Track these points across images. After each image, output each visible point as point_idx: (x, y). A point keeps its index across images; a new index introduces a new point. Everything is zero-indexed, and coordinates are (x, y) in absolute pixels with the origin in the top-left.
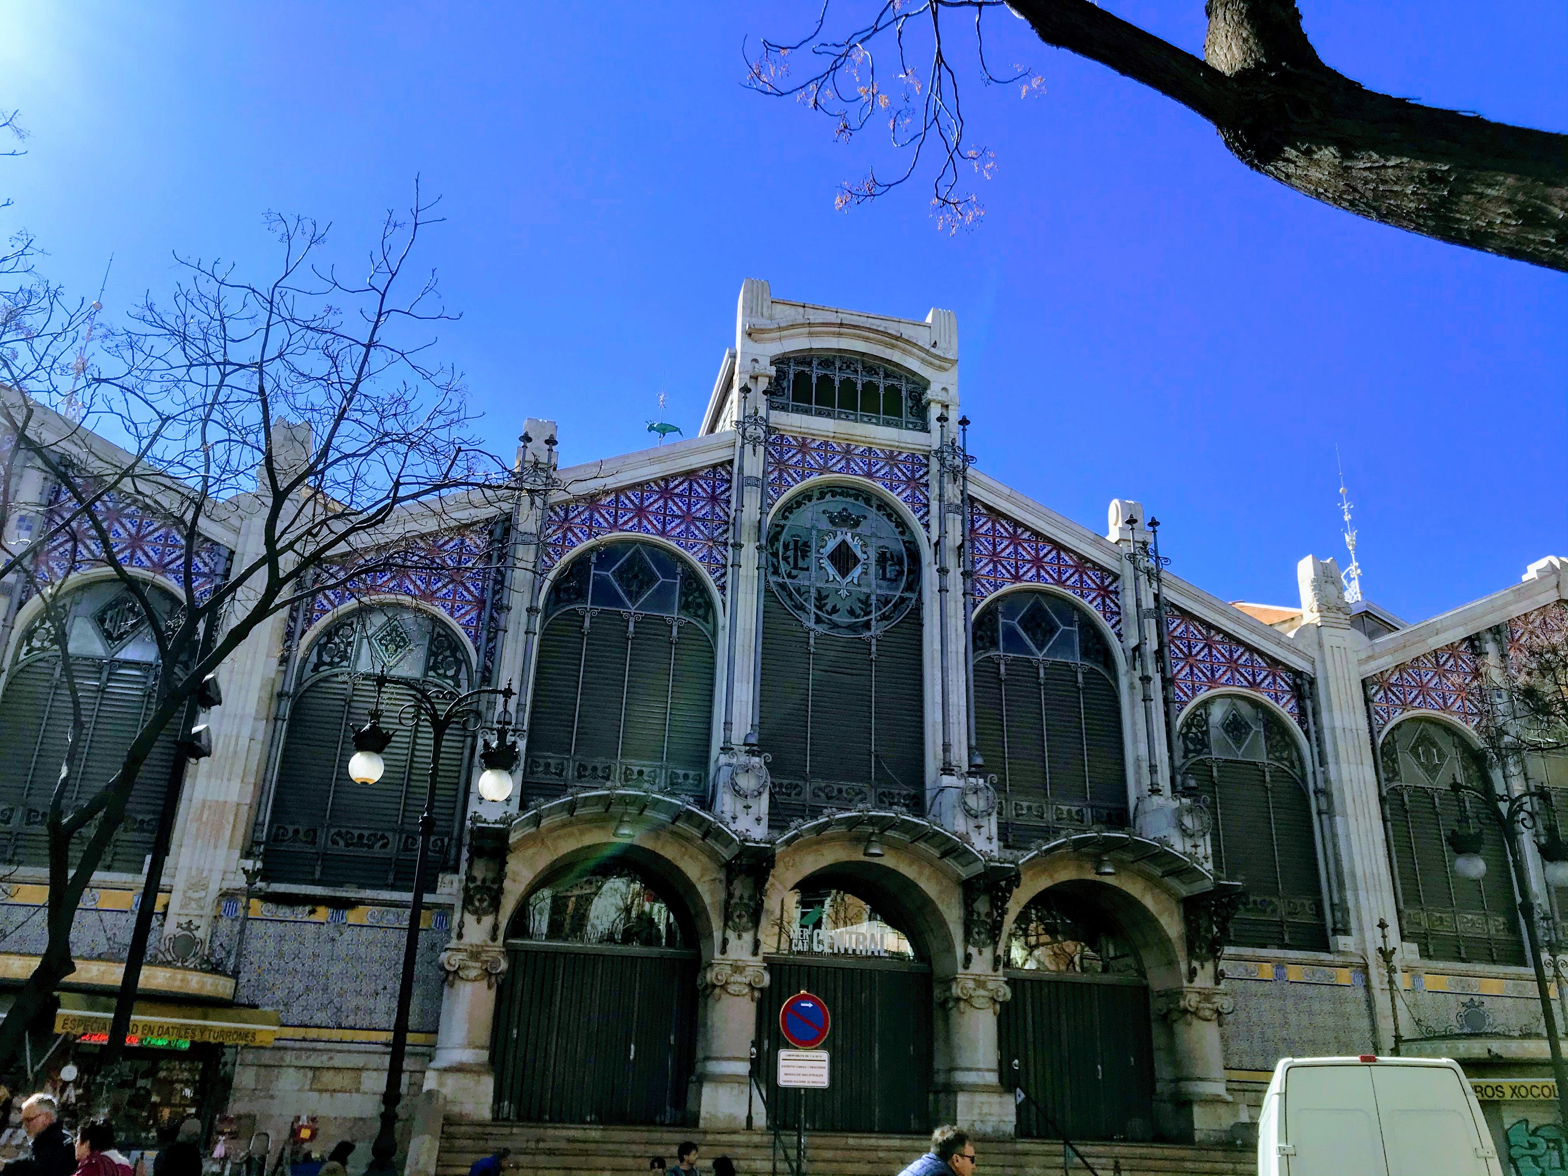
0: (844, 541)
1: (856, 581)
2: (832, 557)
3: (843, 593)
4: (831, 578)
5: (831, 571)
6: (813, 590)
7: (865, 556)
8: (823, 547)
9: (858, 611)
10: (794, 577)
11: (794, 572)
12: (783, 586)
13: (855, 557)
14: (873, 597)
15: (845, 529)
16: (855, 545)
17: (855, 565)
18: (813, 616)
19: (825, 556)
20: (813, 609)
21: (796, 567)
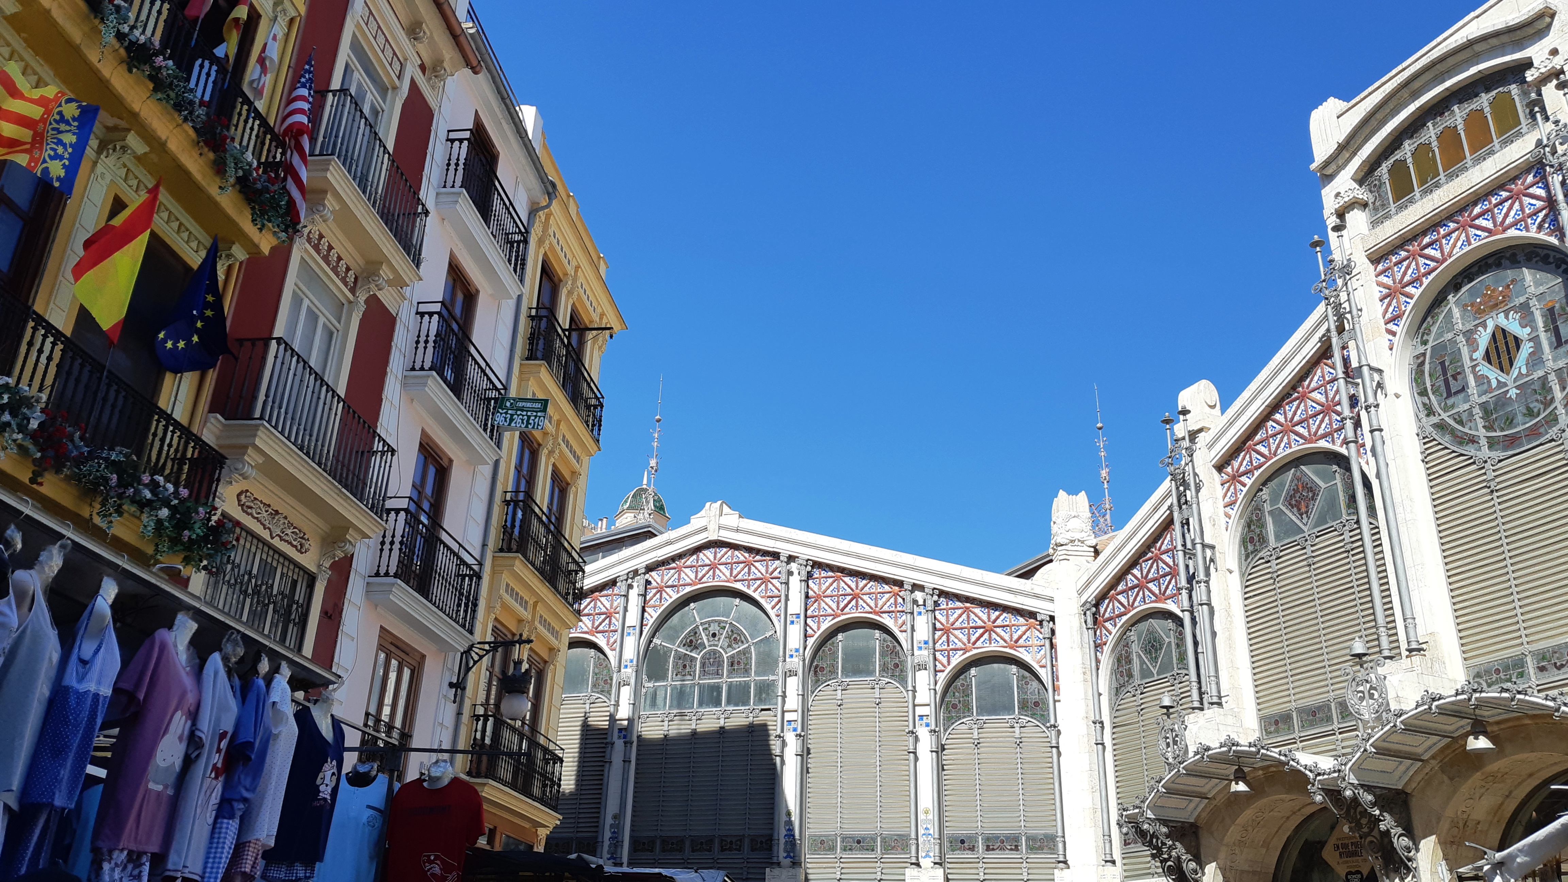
0: (1497, 326)
1: (1524, 371)
2: (1487, 357)
3: (1513, 393)
4: (1494, 384)
5: (1492, 374)
6: (1477, 410)
7: (1528, 330)
8: (1475, 351)
9: (1536, 406)
10: (1453, 406)
11: (1450, 402)
12: (1441, 427)
13: (1516, 339)
14: (1552, 377)
15: (1494, 314)
16: (1513, 325)
17: (1518, 348)
18: (1483, 442)
19: (1480, 360)
20: (1482, 432)
21: (1449, 395)
